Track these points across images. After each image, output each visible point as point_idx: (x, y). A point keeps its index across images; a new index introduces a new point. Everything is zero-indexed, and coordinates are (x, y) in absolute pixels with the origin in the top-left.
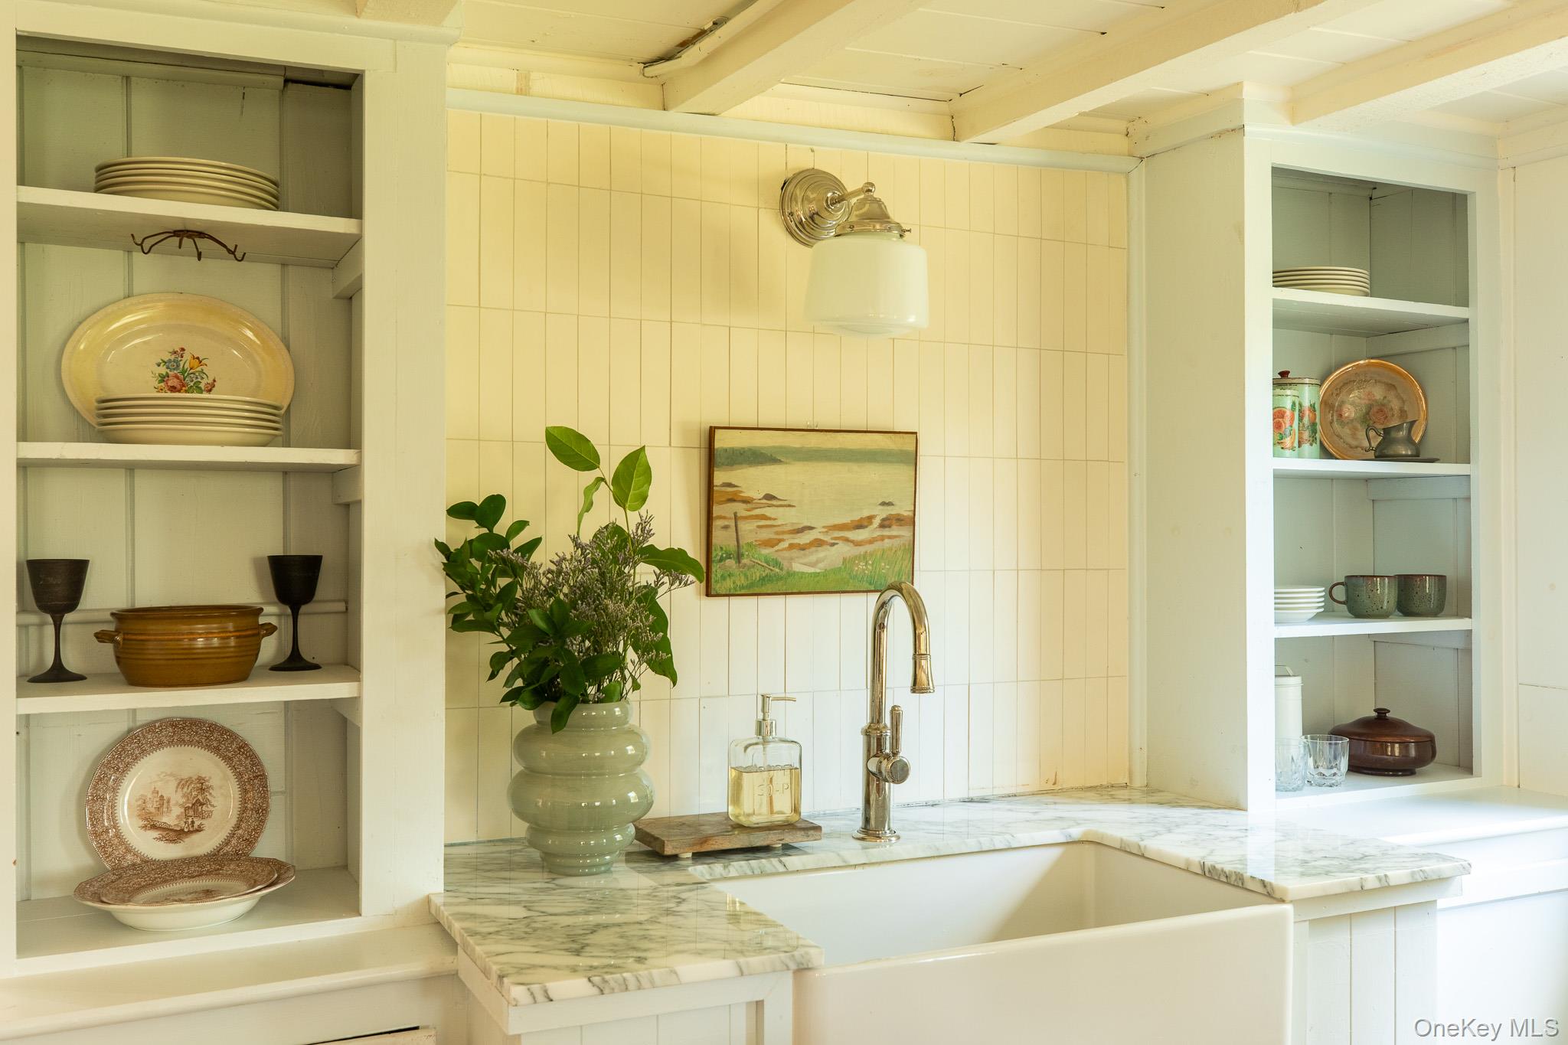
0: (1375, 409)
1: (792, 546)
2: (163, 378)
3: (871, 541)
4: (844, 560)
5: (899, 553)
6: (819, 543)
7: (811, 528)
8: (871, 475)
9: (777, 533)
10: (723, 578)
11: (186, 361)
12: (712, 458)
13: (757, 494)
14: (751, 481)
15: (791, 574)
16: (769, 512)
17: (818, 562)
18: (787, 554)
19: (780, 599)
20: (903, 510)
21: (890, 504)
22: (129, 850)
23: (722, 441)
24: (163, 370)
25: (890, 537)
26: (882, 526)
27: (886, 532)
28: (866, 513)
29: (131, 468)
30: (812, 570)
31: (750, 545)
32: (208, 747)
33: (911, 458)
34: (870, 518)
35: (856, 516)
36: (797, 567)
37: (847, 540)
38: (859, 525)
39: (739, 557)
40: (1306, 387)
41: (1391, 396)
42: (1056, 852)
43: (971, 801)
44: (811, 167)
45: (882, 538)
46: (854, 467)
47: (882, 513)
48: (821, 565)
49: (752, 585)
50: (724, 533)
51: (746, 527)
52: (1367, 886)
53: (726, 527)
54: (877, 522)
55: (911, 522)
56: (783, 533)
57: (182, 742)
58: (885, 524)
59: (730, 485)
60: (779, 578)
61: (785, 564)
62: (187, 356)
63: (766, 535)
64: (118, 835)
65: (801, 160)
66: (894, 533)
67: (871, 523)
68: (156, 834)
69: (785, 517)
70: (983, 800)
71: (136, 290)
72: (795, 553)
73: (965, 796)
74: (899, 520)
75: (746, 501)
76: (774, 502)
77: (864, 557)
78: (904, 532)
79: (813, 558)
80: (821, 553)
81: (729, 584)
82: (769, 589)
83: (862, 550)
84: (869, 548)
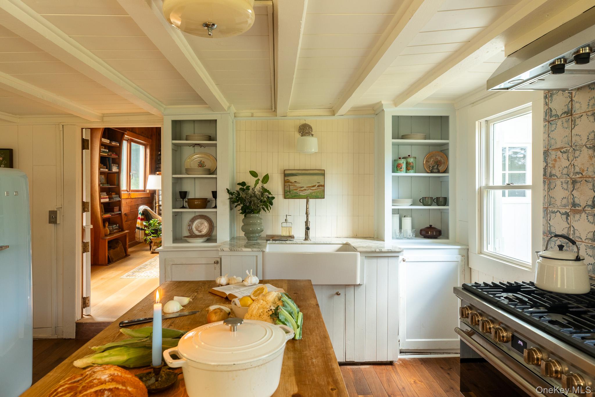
0: (439, 162)
1: (300, 190)
2: (199, 165)
3: (316, 189)
4: (310, 193)
5: (322, 192)
6: (305, 190)
7: (304, 187)
8: (316, 178)
9: (297, 188)
10: (287, 196)
11: (202, 162)
12: (285, 175)
13: (293, 181)
14: (292, 179)
15: (300, 195)
16: (295, 184)
17: (305, 193)
18: (299, 192)
19: (298, 199)
20: (322, 184)
21: (319, 183)
22: (194, 233)
23: (287, 172)
24: (199, 164)
25: (319, 189)
26: (317, 187)
27: (319, 188)
28: (314, 184)
29: (195, 178)
30: (304, 194)
31: (292, 190)
32: (205, 219)
33: (324, 175)
34: (315, 185)
35: (313, 185)
36: (301, 194)
37: (311, 189)
38: (313, 186)
39: (290, 192)
40: (412, 159)
41: (442, 159)
42: (341, 245)
43: (338, 237)
44: (305, 123)
45: (318, 189)
46: (312, 176)
47: (318, 184)
48: (306, 194)
49: (293, 197)
50: (287, 188)
51: (291, 187)
52: (376, 251)
53: (287, 187)
54: (317, 186)
55: (324, 186)
56: (298, 188)
57: (201, 218)
58: (318, 186)
59: (288, 180)
60: (298, 196)
61: (299, 193)
62: (202, 161)
63: (295, 188)
64: (192, 231)
65: (303, 122)
66: (320, 188)
67: (315, 186)
68: (197, 231)
69: (298, 185)
70: (340, 237)
71: (195, 152)
72: (300, 191)
73: (336, 236)
74: (321, 186)
75: (291, 182)
76: (296, 183)
77: (314, 192)
78: (323, 188)
79: (304, 192)
80: (306, 192)
81: (288, 196)
82: (296, 197)
83: (314, 191)
84: (315, 191)
